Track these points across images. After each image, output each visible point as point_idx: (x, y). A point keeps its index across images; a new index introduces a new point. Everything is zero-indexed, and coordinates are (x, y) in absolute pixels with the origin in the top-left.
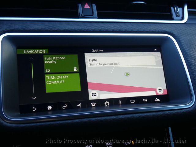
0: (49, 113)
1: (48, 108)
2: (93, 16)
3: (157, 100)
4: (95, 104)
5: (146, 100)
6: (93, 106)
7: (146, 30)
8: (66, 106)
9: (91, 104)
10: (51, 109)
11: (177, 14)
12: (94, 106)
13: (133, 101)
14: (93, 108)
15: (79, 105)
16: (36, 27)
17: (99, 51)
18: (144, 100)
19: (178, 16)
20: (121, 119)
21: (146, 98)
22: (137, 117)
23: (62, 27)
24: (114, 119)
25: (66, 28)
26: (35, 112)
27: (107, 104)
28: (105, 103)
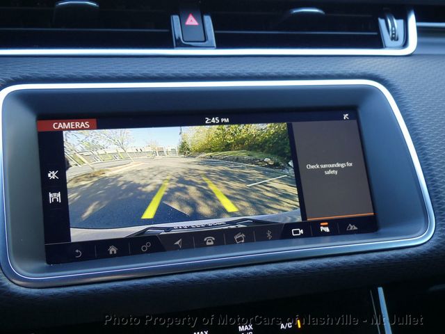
1: (109, 252)
2: (207, 42)
3: (351, 229)
4: (213, 239)
5: (327, 230)
6: (208, 244)
8: (148, 245)
9: (205, 240)
10: (115, 252)
11: (393, 34)
12: (212, 243)
13: (297, 232)
14: (208, 248)
15: (178, 243)
16: (79, 70)
17: (220, 120)
18: (322, 228)
19: (394, 38)
20: (272, 272)
21: (326, 224)
22: (307, 266)
23: (137, 69)
24: (255, 273)
25: (145, 71)
26: (78, 260)
27: (240, 239)
28: (236, 238)
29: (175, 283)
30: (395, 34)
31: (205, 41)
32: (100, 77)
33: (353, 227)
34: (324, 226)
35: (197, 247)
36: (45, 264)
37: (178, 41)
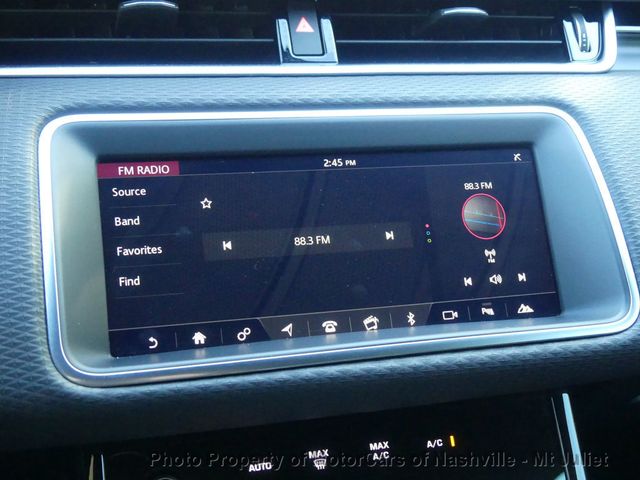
0: (198, 352)
1: (194, 341)
2: (325, 56)
3: (523, 311)
4: (336, 324)
5: (490, 312)
6: (327, 330)
7: (488, 97)
8: (247, 331)
9: (324, 325)
10: (203, 342)
11: (583, 43)
12: (333, 330)
13: (450, 315)
14: (328, 336)
15: (286, 329)
16: (153, 96)
17: (344, 163)
18: (484, 310)
19: (585, 48)
20: (415, 368)
21: (490, 304)
22: (464, 361)
23: (231, 93)
24: (392, 370)
25: (242, 96)
26: (154, 351)
27: (372, 324)
28: (366, 322)
29: (283, 382)
30: (586, 43)
31: (323, 54)
32: (181, 104)
33: (525, 309)
34: (487, 307)
35: (312, 334)
36: (110, 357)
37: (286, 54)
